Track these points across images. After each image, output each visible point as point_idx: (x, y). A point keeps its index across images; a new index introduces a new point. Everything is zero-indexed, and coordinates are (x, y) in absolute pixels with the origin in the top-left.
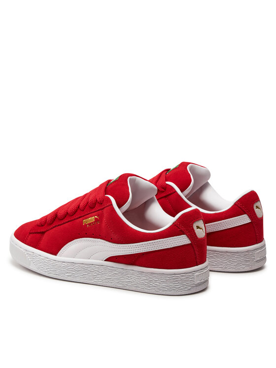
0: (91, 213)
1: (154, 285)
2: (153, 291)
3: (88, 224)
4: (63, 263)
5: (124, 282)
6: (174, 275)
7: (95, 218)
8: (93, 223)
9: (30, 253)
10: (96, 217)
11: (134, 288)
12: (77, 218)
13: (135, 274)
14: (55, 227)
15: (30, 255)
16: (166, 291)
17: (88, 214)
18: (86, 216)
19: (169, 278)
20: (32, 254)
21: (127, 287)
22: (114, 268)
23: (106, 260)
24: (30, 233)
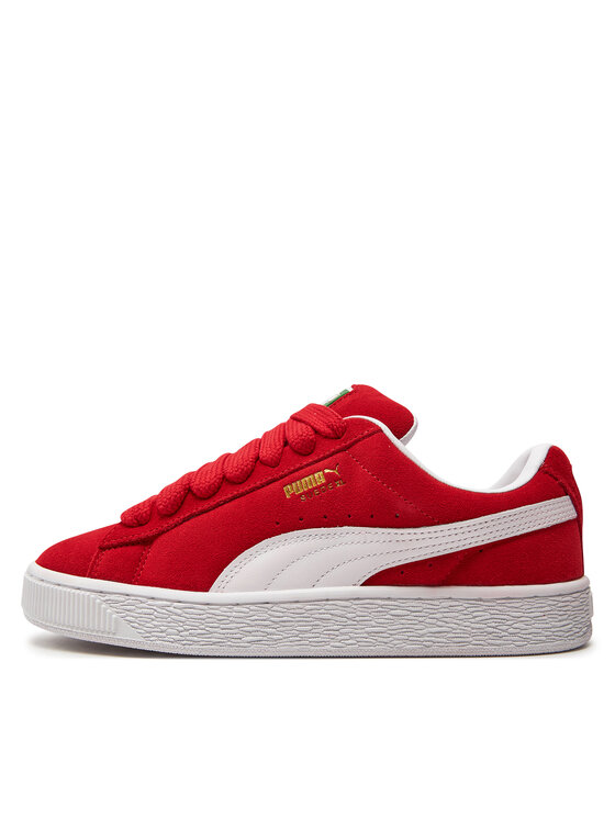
0: (307, 465)
1: (511, 630)
2: (512, 648)
3: (304, 493)
4: (236, 608)
5: (422, 636)
6: (560, 598)
7: (326, 475)
8: (318, 488)
9: (113, 597)
10: (327, 471)
11: (455, 649)
12: (263, 486)
13: (459, 608)
14: (188, 519)
15: (117, 602)
16: (544, 642)
17: (297, 470)
18: (294, 475)
19: (550, 605)
20: (122, 598)
21: (434, 650)
22: (395, 600)
23: (364, 584)
24: (102, 549)
